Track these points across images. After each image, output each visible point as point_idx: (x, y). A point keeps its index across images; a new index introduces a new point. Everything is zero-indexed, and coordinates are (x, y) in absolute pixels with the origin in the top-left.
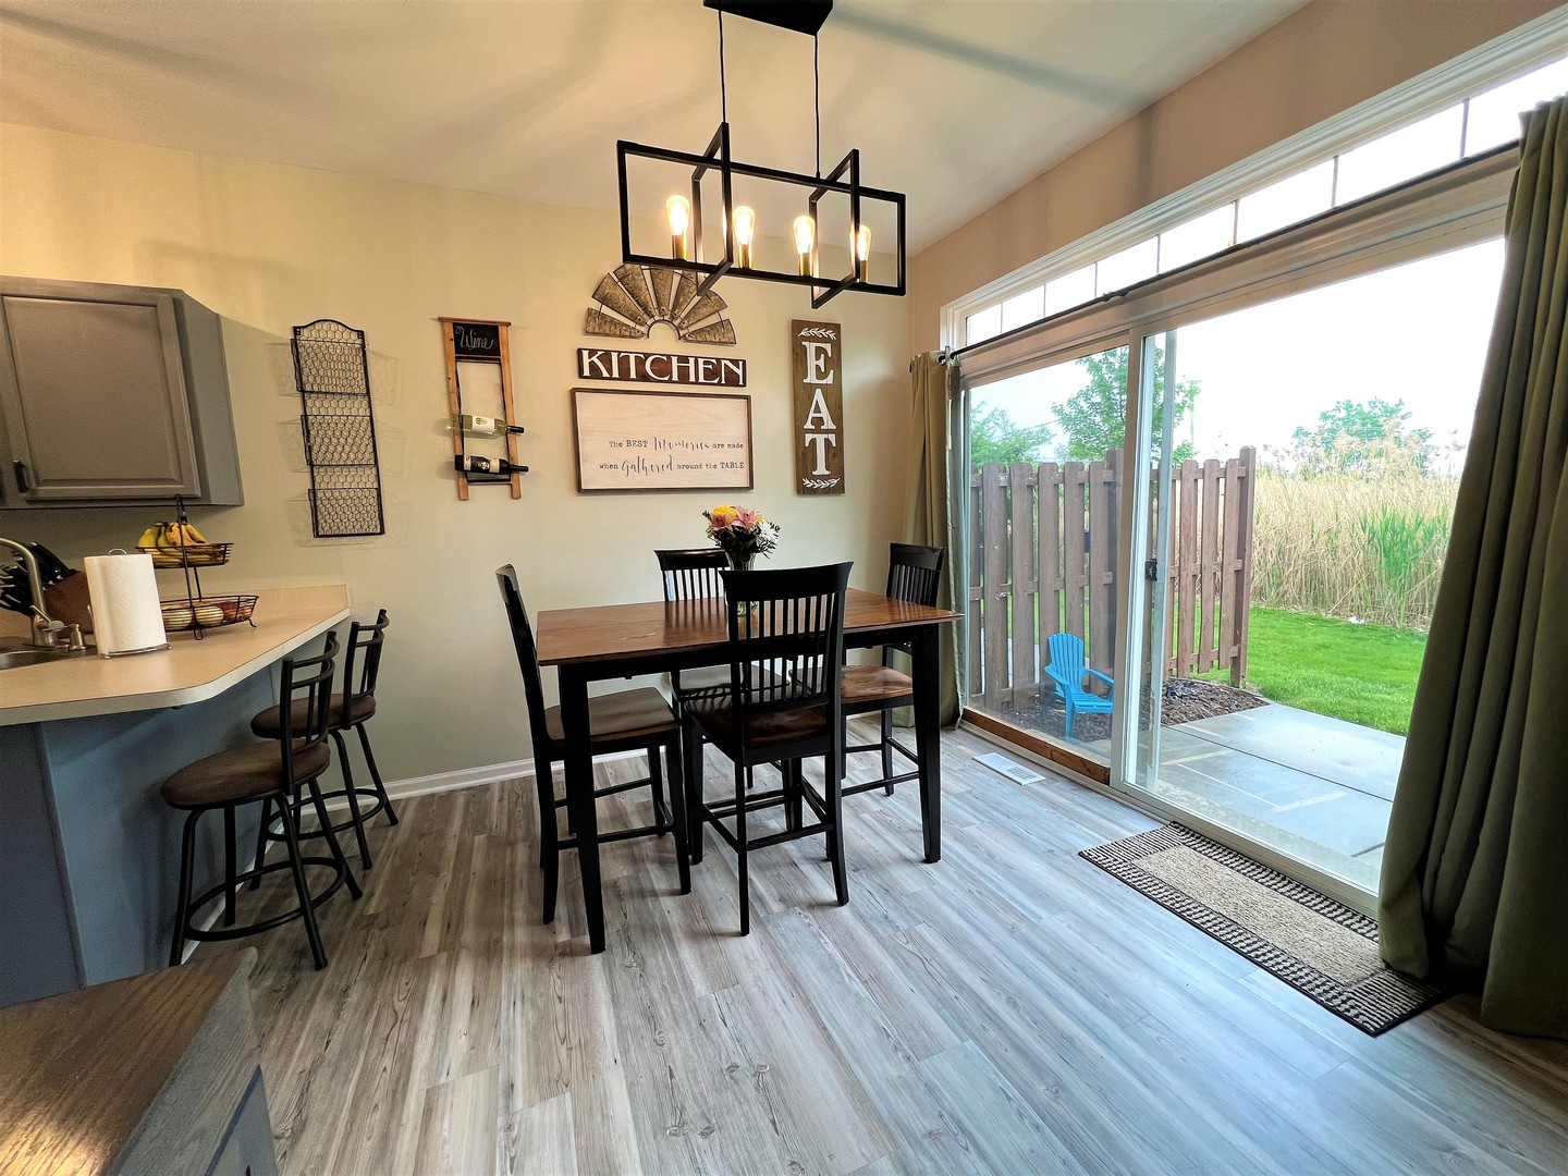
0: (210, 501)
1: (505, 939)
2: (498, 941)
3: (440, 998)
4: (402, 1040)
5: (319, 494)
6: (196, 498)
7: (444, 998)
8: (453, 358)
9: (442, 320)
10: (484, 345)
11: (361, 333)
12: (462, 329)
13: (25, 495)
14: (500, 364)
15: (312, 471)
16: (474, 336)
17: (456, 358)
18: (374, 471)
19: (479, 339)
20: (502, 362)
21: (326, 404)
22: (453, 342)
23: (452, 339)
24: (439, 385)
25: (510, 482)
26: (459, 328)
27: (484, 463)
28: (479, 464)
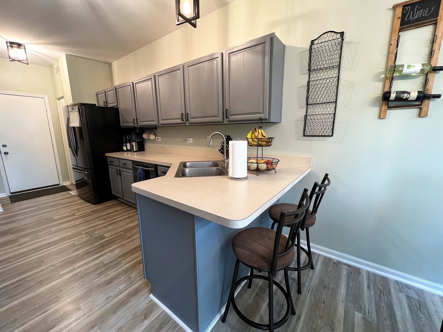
0: (270, 121)
5: (309, 117)
6: (266, 119)
8: (398, 30)
9: (395, 7)
10: (425, 13)
11: (343, 32)
12: (409, 8)
13: (227, 119)
14: (436, 24)
15: (307, 107)
16: (418, 10)
17: (400, 29)
18: (334, 105)
19: (422, 11)
20: (438, 21)
21: (318, 75)
22: (400, 19)
23: (399, 18)
24: (383, 51)
25: (421, 107)
26: (407, 8)
27: (406, 94)
28: (402, 96)
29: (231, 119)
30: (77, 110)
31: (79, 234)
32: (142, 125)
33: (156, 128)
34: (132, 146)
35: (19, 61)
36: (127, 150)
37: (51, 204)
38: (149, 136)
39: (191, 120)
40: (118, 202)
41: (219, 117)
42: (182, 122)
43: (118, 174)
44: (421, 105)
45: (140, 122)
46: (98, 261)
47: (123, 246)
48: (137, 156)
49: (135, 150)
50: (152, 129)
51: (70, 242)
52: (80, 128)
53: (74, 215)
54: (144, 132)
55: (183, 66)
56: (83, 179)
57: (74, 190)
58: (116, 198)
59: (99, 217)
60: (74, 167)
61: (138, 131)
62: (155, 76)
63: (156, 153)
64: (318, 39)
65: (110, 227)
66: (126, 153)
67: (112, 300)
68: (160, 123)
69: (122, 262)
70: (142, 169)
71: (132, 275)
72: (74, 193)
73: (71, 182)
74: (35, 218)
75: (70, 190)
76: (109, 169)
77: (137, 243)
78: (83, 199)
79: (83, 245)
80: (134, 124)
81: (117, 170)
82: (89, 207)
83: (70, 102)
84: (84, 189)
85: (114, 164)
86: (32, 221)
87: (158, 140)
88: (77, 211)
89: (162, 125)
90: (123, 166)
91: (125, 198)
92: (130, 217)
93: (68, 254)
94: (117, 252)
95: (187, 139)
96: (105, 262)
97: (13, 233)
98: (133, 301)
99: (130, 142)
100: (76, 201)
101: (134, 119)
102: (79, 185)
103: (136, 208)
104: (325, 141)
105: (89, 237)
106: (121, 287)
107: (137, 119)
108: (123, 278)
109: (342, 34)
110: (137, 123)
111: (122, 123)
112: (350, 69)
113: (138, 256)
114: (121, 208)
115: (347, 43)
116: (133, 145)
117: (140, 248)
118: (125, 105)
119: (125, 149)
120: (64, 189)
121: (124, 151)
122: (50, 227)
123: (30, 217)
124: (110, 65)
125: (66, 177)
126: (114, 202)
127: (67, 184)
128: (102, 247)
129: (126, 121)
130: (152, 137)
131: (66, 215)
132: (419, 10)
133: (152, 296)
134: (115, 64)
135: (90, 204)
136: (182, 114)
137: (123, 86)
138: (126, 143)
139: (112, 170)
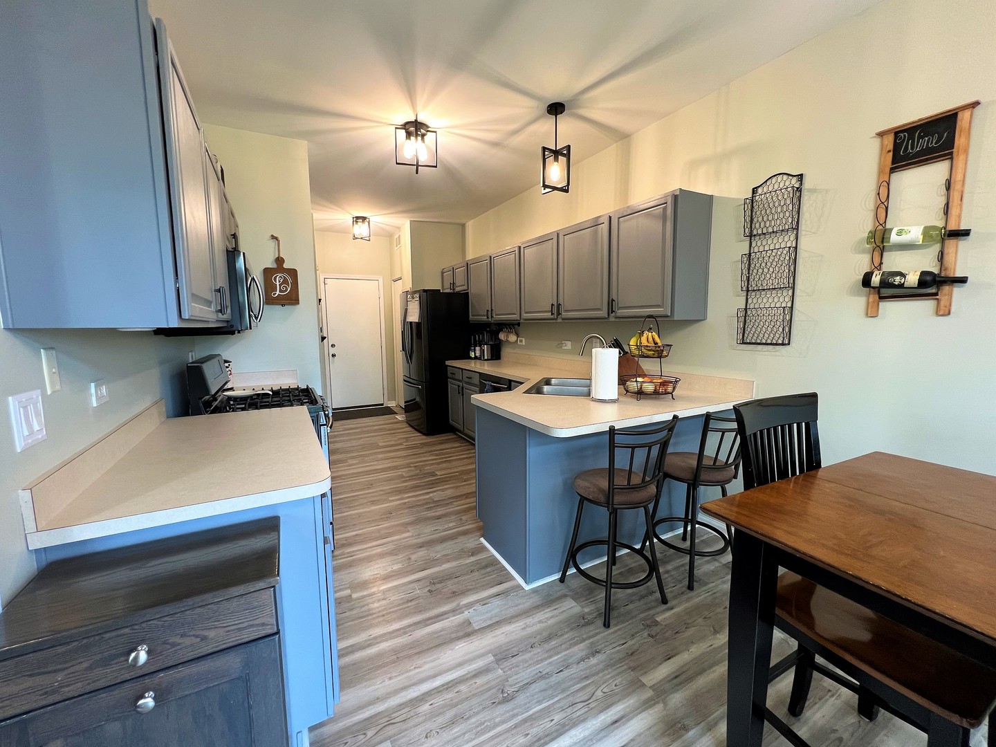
0: (676, 318)
1: (691, 733)
2: (686, 729)
3: (615, 718)
4: (575, 716)
5: (749, 312)
6: (666, 317)
7: (616, 722)
8: (888, 170)
9: (881, 135)
10: (932, 143)
11: (801, 175)
12: (905, 136)
13: (613, 314)
14: (952, 159)
15: (747, 295)
16: (920, 137)
17: (891, 169)
18: (790, 293)
19: (926, 139)
20: (955, 155)
21: (764, 243)
22: (891, 154)
23: (889, 151)
24: (867, 203)
25: (937, 297)
26: (902, 135)
27: (898, 278)
28: (891, 280)
29: (618, 315)
30: (418, 299)
31: (408, 466)
32: (498, 319)
33: (519, 324)
34: (482, 352)
35: (362, 238)
36: (476, 358)
37: (375, 428)
38: (507, 336)
39: (564, 314)
40: (455, 436)
41: (602, 311)
42: (552, 317)
43: (459, 393)
44: (936, 294)
45: (496, 315)
46: (427, 496)
47: (457, 487)
48: (488, 367)
49: (486, 358)
50: (512, 326)
51: (399, 473)
52: (418, 324)
53: (401, 444)
54: (501, 330)
55: (558, 234)
56: (415, 399)
57: (401, 414)
58: (453, 430)
59: (430, 452)
60: (406, 379)
61: (494, 328)
62: (520, 247)
63: (517, 363)
64: (763, 186)
65: (444, 465)
66: (473, 361)
67: (439, 533)
68: (522, 317)
69: (454, 503)
70: (492, 386)
71: (464, 518)
72: (400, 417)
73: (397, 402)
74: (361, 442)
75: (396, 413)
76: (449, 384)
77: (473, 488)
78: (411, 426)
79: (411, 478)
80: (488, 318)
81: (459, 386)
82: (419, 438)
83: (408, 285)
84: (415, 414)
85: (456, 377)
86: (357, 444)
87: (521, 343)
88: (405, 440)
89: (525, 320)
90: (467, 380)
91: (466, 431)
92: (470, 458)
93: (396, 484)
94: (449, 493)
95: (563, 342)
96: (435, 499)
97: (341, 453)
98: (461, 539)
99: (480, 346)
100: (403, 428)
101: (488, 311)
102: (410, 407)
103: (474, 445)
104: (778, 353)
105: (418, 471)
106: (451, 525)
107: (492, 310)
108: (453, 517)
109: (800, 177)
110: (492, 317)
111: (472, 316)
112: (814, 233)
113: (472, 501)
114: (459, 445)
115: (809, 190)
116: (484, 350)
117: (474, 495)
118: (477, 288)
119: (473, 356)
120: (388, 411)
121: (471, 358)
122: (376, 453)
123: (355, 439)
124: (463, 226)
125: (392, 396)
126: (450, 436)
127: (392, 404)
128: (433, 484)
129: (478, 313)
130: (512, 338)
131: (393, 443)
132: (922, 138)
133: (482, 540)
134: (470, 225)
135: (420, 434)
136: (552, 305)
137: (477, 261)
138: (475, 346)
139: (452, 386)
